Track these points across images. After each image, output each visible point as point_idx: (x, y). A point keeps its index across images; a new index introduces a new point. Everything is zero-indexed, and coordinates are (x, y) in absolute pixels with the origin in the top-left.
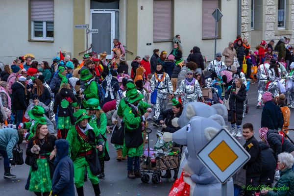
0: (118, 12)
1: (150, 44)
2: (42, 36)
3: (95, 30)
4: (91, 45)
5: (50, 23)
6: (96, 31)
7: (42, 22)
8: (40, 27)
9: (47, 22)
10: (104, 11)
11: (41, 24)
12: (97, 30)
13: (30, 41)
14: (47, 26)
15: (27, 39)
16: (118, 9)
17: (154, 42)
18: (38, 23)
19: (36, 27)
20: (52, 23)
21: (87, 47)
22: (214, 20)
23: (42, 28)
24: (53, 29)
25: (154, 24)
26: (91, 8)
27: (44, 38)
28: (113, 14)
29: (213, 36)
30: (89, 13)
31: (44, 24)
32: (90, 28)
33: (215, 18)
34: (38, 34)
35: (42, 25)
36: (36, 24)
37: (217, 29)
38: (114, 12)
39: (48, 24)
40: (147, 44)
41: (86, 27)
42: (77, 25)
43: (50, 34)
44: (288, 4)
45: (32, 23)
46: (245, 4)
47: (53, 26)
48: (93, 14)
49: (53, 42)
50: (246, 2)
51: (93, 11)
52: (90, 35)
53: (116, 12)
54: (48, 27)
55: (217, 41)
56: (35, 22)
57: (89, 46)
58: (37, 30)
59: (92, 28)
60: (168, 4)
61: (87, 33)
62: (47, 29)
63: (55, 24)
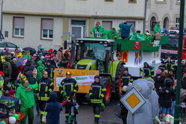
0: (85, 26)
2: (47, 37)
7: (47, 30)
9: (50, 30)
10: (78, 26)
12: (74, 35)
13: (41, 39)
14: (50, 32)
15: (40, 38)
16: (85, 25)
18: (45, 30)
19: (44, 32)
20: (52, 31)
23: (47, 33)
24: (53, 34)
26: (72, 24)
27: (48, 38)
28: (82, 28)
30: (70, 27)
31: (48, 31)
32: (71, 34)
33: (132, 31)
34: (45, 36)
38: (83, 27)
39: (50, 31)
41: (69, 33)
42: (65, 33)
43: (51, 36)
44: (168, 26)
45: (43, 30)
46: (147, 25)
47: (53, 32)
49: (52, 40)
50: (147, 24)
51: (72, 26)
52: (71, 38)
53: (84, 26)
54: (50, 33)
56: (44, 30)
58: (44, 34)
59: (72, 34)
60: (110, 24)
61: (69, 37)
62: (49, 33)
63: (53, 31)
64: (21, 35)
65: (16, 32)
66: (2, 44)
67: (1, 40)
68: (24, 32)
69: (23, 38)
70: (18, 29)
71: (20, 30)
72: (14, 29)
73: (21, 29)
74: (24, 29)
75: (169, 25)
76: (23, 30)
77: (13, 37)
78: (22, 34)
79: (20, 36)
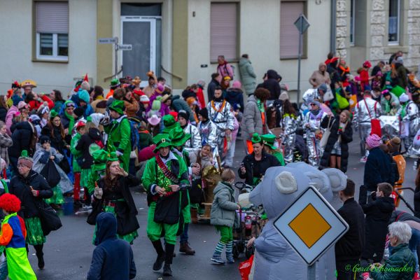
0: (160, 19)
1: (206, 66)
2: (51, 54)
3: (128, 46)
4: (122, 67)
5: (64, 36)
6: (129, 48)
7: (51, 35)
9: (59, 35)
10: (141, 19)
11: (50, 37)
12: (131, 46)
13: (35, 61)
14: (58, 40)
15: (30, 58)
16: (160, 15)
17: (212, 63)
18: (46, 36)
19: (43, 41)
20: (67, 35)
21: (116, 70)
22: (296, 32)
23: (52, 43)
24: (67, 44)
25: (212, 38)
26: (122, 14)
27: (55, 57)
28: (153, 23)
29: (295, 53)
30: (118, 21)
31: (55, 37)
32: (121, 43)
33: (299, 30)
34: (46, 51)
35: (52, 39)
36: (43, 37)
37: (302, 45)
38: (155, 20)
39: (61, 38)
40: (202, 66)
41: (114, 41)
42: (102, 39)
43: (63, 51)
44: (402, 9)
45: (38, 35)
46: (341, 9)
47: (67, 40)
48: (124, 23)
49: (67, 63)
50: (342, 5)
51: (124, 19)
52: (120, 53)
53: (157, 20)
54: (61, 42)
55: (302, 61)
56: (42, 34)
57: (119, 69)
58: (44, 45)
59: (124, 43)
60: (232, 8)
61: (116, 50)
62: (58, 44)
63: (70, 37)
75: (406, 6)
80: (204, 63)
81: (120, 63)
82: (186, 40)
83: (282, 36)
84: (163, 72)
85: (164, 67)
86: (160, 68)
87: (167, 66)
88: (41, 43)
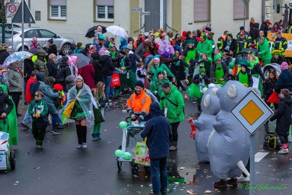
1: (192, 24)
2: (104, 17)
4: (144, 25)
5: (111, 7)
6: (148, 13)
7: (104, 6)
8: (103, 10)
9: (109, 7)
11: (103, 8)
12: (149, 12)
13: (95, 21)
14: (108, 9)
15: (92, 20)
17: (195, 22)
18: (101, 7)
19: (100, 10)
20: (113, 7)
21: (141, 26)
22: (243, 4)
23: (104, 11)
24: (113, 12)
25: (195, 7)
27: (106, 19)
29: (242, 16)
31: (106, 8)
32: (143, 11)
33: (244, 2)
34: (101, 16)
36: (99, 8)
37: (246, 11)
39: (110, 8)
40: (189, 24)
41: (140, 10)
42: (133, 9)
43: (111, 16)
45: (97, 7)
47: (113, 9)
49: (113, 22)
52: (143, 17)
54: (110, 10)
55: (246, 21)
56: (99, 6)
57: (142, 26)
58: (100, 13)
59: (145, 11)
61: (141, 15)
62: (108, 12)
63: (115, 7)
64: (62, 16)
65: (53, 11)
66: (32, 32)
67: (30, 26)
68: (66, 11)
69: (66, 20)
70: (57, 7)
71: (59, 8)
72: (51, 7)
73: (61, 6)
74: (66, 6)
76: (64, 7)
77: (49, 20)
78: (64, 14)
79: (59, 17)
80: (190, 22)
81: (143, 22)
82: (180, 9)
83: (235, 7)
84: (167, 27)
85: (168, 24)
86: (166, 25)
87: (170, 24)
88: (98, 11)
